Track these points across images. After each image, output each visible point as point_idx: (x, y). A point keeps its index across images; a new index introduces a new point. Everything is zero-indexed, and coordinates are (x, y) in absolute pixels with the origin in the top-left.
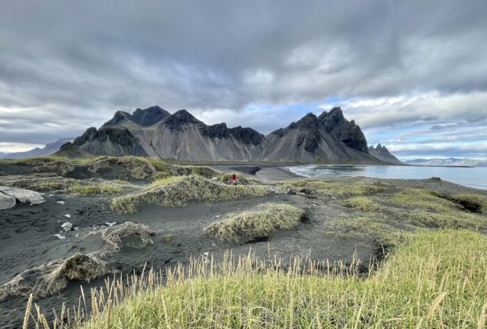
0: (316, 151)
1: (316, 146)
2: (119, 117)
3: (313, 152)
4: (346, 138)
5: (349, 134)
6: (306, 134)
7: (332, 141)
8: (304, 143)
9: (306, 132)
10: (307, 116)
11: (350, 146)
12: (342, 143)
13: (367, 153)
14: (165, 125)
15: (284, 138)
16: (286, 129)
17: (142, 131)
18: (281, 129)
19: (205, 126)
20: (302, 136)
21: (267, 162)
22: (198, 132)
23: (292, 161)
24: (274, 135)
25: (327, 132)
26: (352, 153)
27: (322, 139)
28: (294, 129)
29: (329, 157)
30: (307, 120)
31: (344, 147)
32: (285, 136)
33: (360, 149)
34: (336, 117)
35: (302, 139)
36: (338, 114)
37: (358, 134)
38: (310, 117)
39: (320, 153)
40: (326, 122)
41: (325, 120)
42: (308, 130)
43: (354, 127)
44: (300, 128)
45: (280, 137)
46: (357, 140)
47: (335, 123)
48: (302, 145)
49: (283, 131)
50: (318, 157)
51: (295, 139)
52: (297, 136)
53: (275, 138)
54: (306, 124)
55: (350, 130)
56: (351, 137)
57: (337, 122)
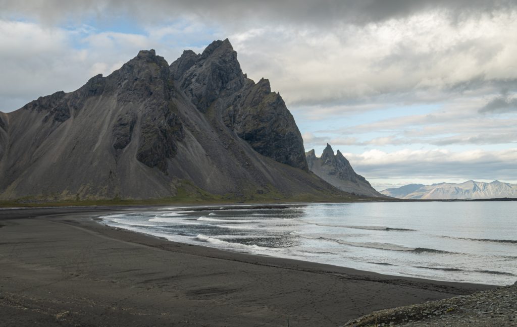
1: (171, 151)
3: (164, 169)
4: (249, 128)
5: (258, 117)
6: (140, 114)
7: (215, 135)
8: (135, 142)
9: (140, 108)
10: (139, 57)
11: (263, 151)
12: (241, 143)
13: (305, 168)
15: (69, 123)
16: (74, 94)
18: (60, 95)
20: (128, 119)
21: (15, 203)
23: (103, 198)
24: (35, 112)
25: (198, 110)
26: (267, 171)
27: (185, 129)
28: (101, 96)
29: (208, 180)
30: (139, 72)
31: (246, 153)
32: (72, 117)
33: (287, 158)
34: (220, 69)
35: (129, 128)
36: (227, 60)
37: (280, 117)
38: (148, 62)
39: (182, 170)
40: (193, 80)
41: (191, 74)
42: (144, 100)
43: (268, 100)
44: (119, 94)
45: (56, 119)
46: (277, 134)
47: (220, 84)
48: (128, 146)
49: (67, 100)
50: (178, 182)
51: (106, 126)
52: (112, 119)
53: (38, 124)
54: (137, 82)
55: (260, 105)
56: (262, 125)
57: (223, 83)
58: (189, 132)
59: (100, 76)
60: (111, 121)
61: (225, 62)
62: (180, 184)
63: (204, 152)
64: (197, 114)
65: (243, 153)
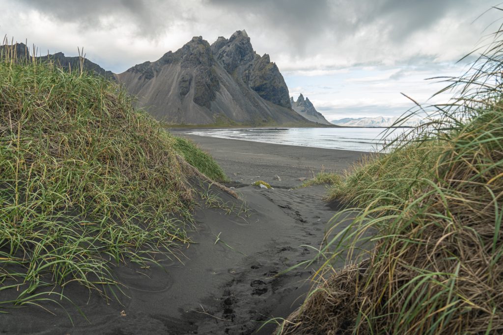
0: (213, 103)
1: (213, 97)
3: (209, 107)
4: (258, 84)
5: (263, 77)
6: (194, 75)
7: (238, 88)
8: (192, 91)
9: (194, 71)
10: (193, 41)
11: (265, 97)
12: (253, 92)
13: (290, 108)
15: (154, 80)
16: (156, 63)
18: (148, 63)
20: (188, 78)
23: (175, 124)
24: (134, 74)
25: (227, 73)
26: (268, 109)
27: (220, 84)
28: (171, 64)
29: (234, 114)
30: (193, 49)
31: (256, 98)
32: (155, 76)
33: (279, 101)
34: (240, 48)
35: (188, 83)
36: (244, 42)
37: (276, 77)
38: (198, 43)
39: (219, 107)
40: (224, 55)
41: (223, 51)
42: (197, 66)
43: (268, 67)
44: (182, 63)
45: (146, 78)
46: (274, 87)
47: (240, 57)
48: (188, 94)
49: (152, 66)
50: (217, 115)
51: (175, 82)
52: (178, 77)
53: (136, 80)
54: (192, 56)
55: (264, 70)
56: (265, 82)
57: (242, 57)
58: (222, 86)
59: (170, 52)
60: (177, 79)
61: (243, 44)
62: (218, 116)
63: (231, 97)
64: (227, 75)
65: (254, 98)
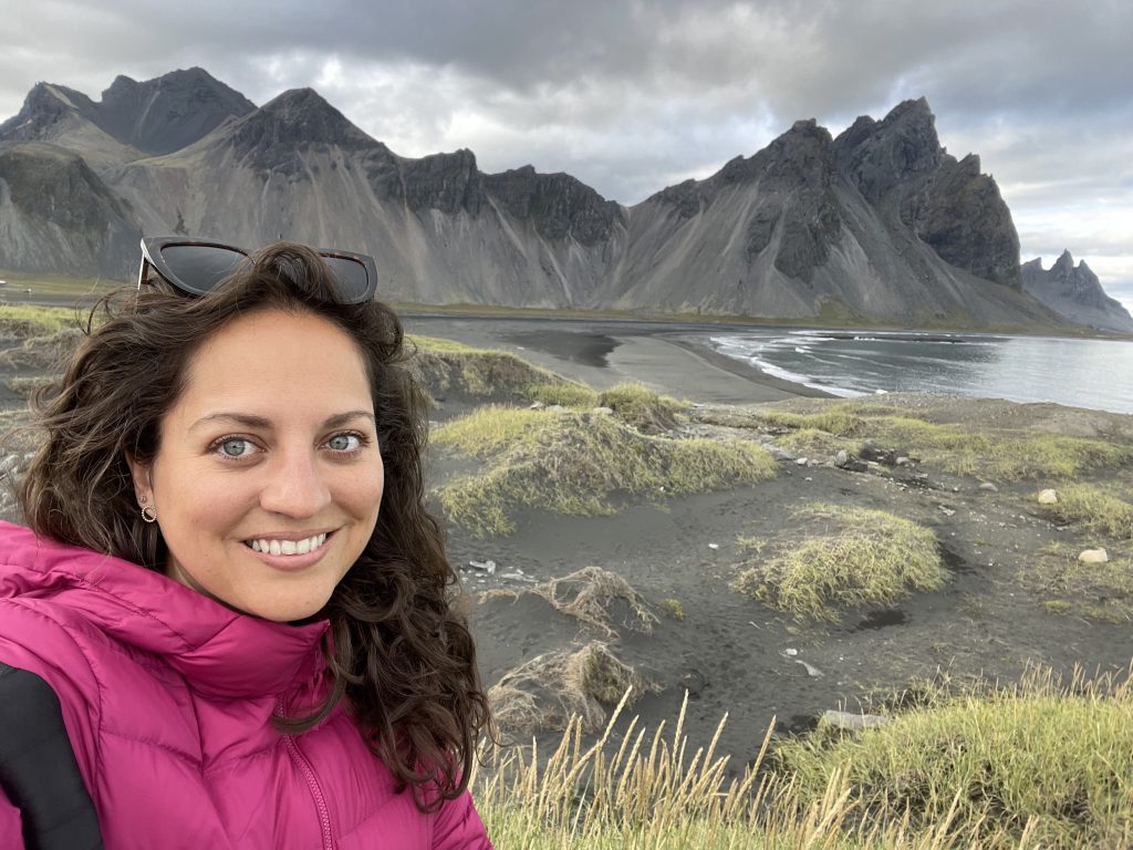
0: (817, 272)
1: (821, 257)
2: (47, 108)
3: (808, 279)
4: (936, 227)
5: (953, 211)
6: (785, 207)
7: (885, 236)
8: (775, 244)
9: (785, 199)
10: (794, 130)
11: (952, 260)
12: (923, 248)
13: (1016, 287)
14: (231, 151)
15: (697, 219)
16: (705, 185)
17: (142, 171)
18: (689, 183)
19: (391, 158)
20: (770, 214)
21: (631, 312)
22: (365, 182)
23: (727, 313)
24: (659, 206)
25: (864, 201)
26: (956, 287)
27: (844, 227)
28: (739, 185)
29: (866, 298)
30: (791, 151)
31: (928, 262)
32: (701, 212)
33: (990, 270)
34: (906, 141)
35: (768, 226)
36: (919, 128)
37: (989, 210)
38: (805, 136)
39: (832, 283)
40: (865, 159)
41: (864, 150)
42: (794, 188)
43: (974, 185)
44: (761, 182)
45: (683, 214)
46: (980, 235)
47: (903, 164)
48: (765, 250)
49: (698, 190)
50: (826, 297)
51: (740, 224)
52: (749, 214)
53: (662, 220)
54: (788, 165)
55: (959, 194)
56: (958, 222)
57: (907, 162)
58: (849, 233)
59: (740, 157)
60: (748, 217)
61: (915, 131)
62: (827, 301)
63: (866, 259)
64: (864, 206)
65: (923, 261)
